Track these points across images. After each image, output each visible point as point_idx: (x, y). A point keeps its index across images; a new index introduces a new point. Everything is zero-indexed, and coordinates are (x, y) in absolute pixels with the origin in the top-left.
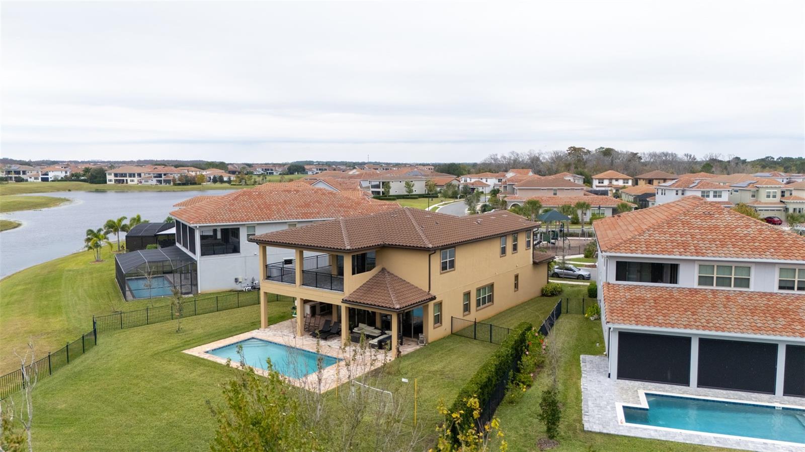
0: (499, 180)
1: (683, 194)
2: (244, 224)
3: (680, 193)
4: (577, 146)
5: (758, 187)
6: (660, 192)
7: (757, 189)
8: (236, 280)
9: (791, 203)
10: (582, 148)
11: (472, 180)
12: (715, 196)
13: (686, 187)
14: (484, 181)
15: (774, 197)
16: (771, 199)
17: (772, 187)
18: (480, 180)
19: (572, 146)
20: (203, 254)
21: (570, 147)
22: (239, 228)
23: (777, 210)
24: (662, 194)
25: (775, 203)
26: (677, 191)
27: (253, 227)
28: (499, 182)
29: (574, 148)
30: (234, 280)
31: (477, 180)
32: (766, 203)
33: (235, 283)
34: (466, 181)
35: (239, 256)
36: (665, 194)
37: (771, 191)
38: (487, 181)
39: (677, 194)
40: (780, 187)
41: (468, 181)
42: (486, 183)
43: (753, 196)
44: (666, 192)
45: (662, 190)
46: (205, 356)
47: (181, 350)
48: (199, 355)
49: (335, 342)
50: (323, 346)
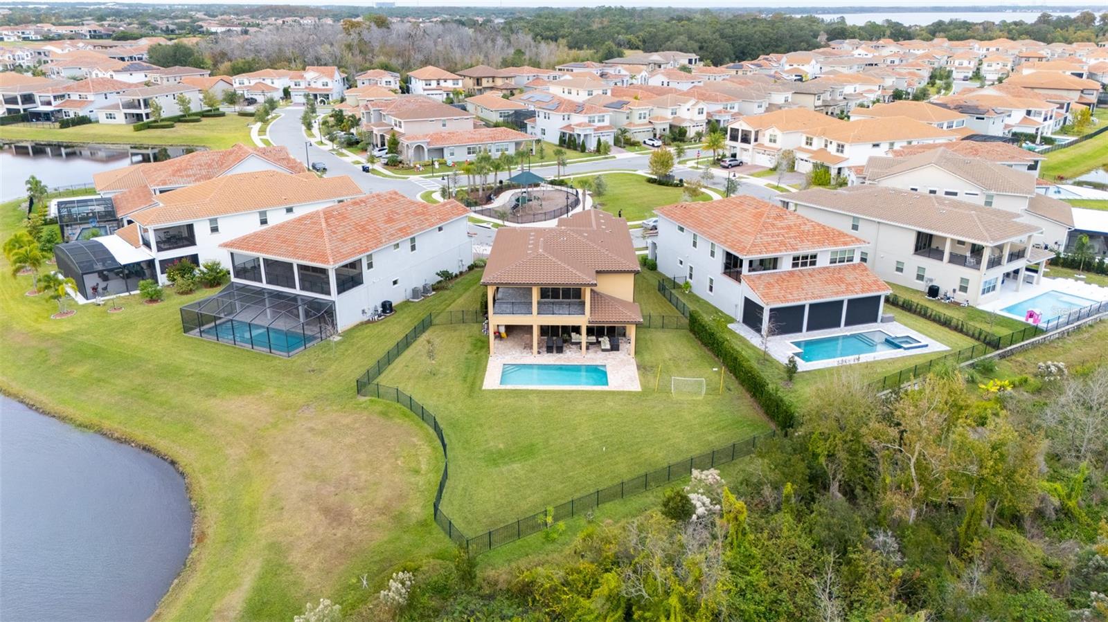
1: (569, 119)
5: (632, 109)
6: (542, 115)
7: (631, 111)
9: (659, 122)
11: (251, 81)
12: (599, 121)
13: (570, 111)
14: (268, 82)
15: (645, 118)
16: (643, 121)
20: (339, 293)
23: (647, 131)
24: (545, 118)
25: (645, 125)
26: (564, 115)
31: (257, 81)
32: (639, 125)
33: (362, 315)
35: (363, 287)
41: (246, 83)
43: (628, 118)
44: (550, 115)
45: (545, 114)
46: (509, 387)
47: (480, 388)
48: (503, 387)
49: (570, 353)
50: (568, 358)
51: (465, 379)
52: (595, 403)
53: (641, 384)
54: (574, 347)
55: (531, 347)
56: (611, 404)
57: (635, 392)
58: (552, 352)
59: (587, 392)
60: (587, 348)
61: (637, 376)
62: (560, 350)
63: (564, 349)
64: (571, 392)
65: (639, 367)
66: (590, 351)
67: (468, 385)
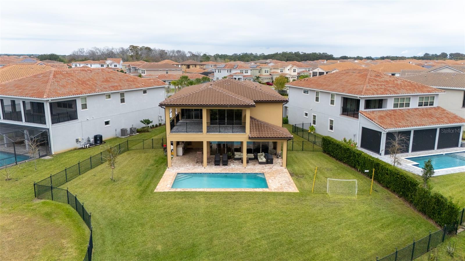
0: (101, 65)
1: (230, 72)
2: (79, 97)
3: (229, 71)
4: (135, 45)
5: (261, 68)
6: (217, 71)
7: (261, 69)
8: (77, 141)
9: (275, 75)
10: (138, 46)
11: (81, 65)
12: (245, 73)
13: (231, 68)
14: (89, 66)
15: (268, 72)
16: (267, 74)
17: (267, 68)
18: (86, 65)
19: (132, 45)
20: (53, 123)
21: (130, 45)
22: (76, 100)
23: (269, 79)
24: (219, 72)
25: (268, 75)
26: (228, 70)
27: (85, 98)
28: (101, 66)
29: (133, 46)
30: (75, 141)
31: (84, 65)
32: (265, 76)
33: (76, 143)
34: (76, 66)
35: (77, 122)
36: (220, 72)
37: (267, 69)
38: (91, 66)
39: (228, 72)
40: (270, 68)
41: (78, 65)
42: (91, 67)
43: (259, 72)
44: (221, 71)
45: (219, 70)
46: (179, 190)
47: (152, 191)
48: (173, 190)
49: (233, 165)
50: (232, 169)
51: (140, 185)
52: (258, 203)
53: (298, 187)
54: (236, 161)
55: (202, 162)
56: (274, 203)
57: (294, 193)
58: (219, 165)
59: (250, 193)
60: (248, 162)
61: (292, 181)
62: (225, 164)
63: (229, 163)
64: (235, 193)
65: (292, 175)
66: (249, 164)
67: (142, 188)
